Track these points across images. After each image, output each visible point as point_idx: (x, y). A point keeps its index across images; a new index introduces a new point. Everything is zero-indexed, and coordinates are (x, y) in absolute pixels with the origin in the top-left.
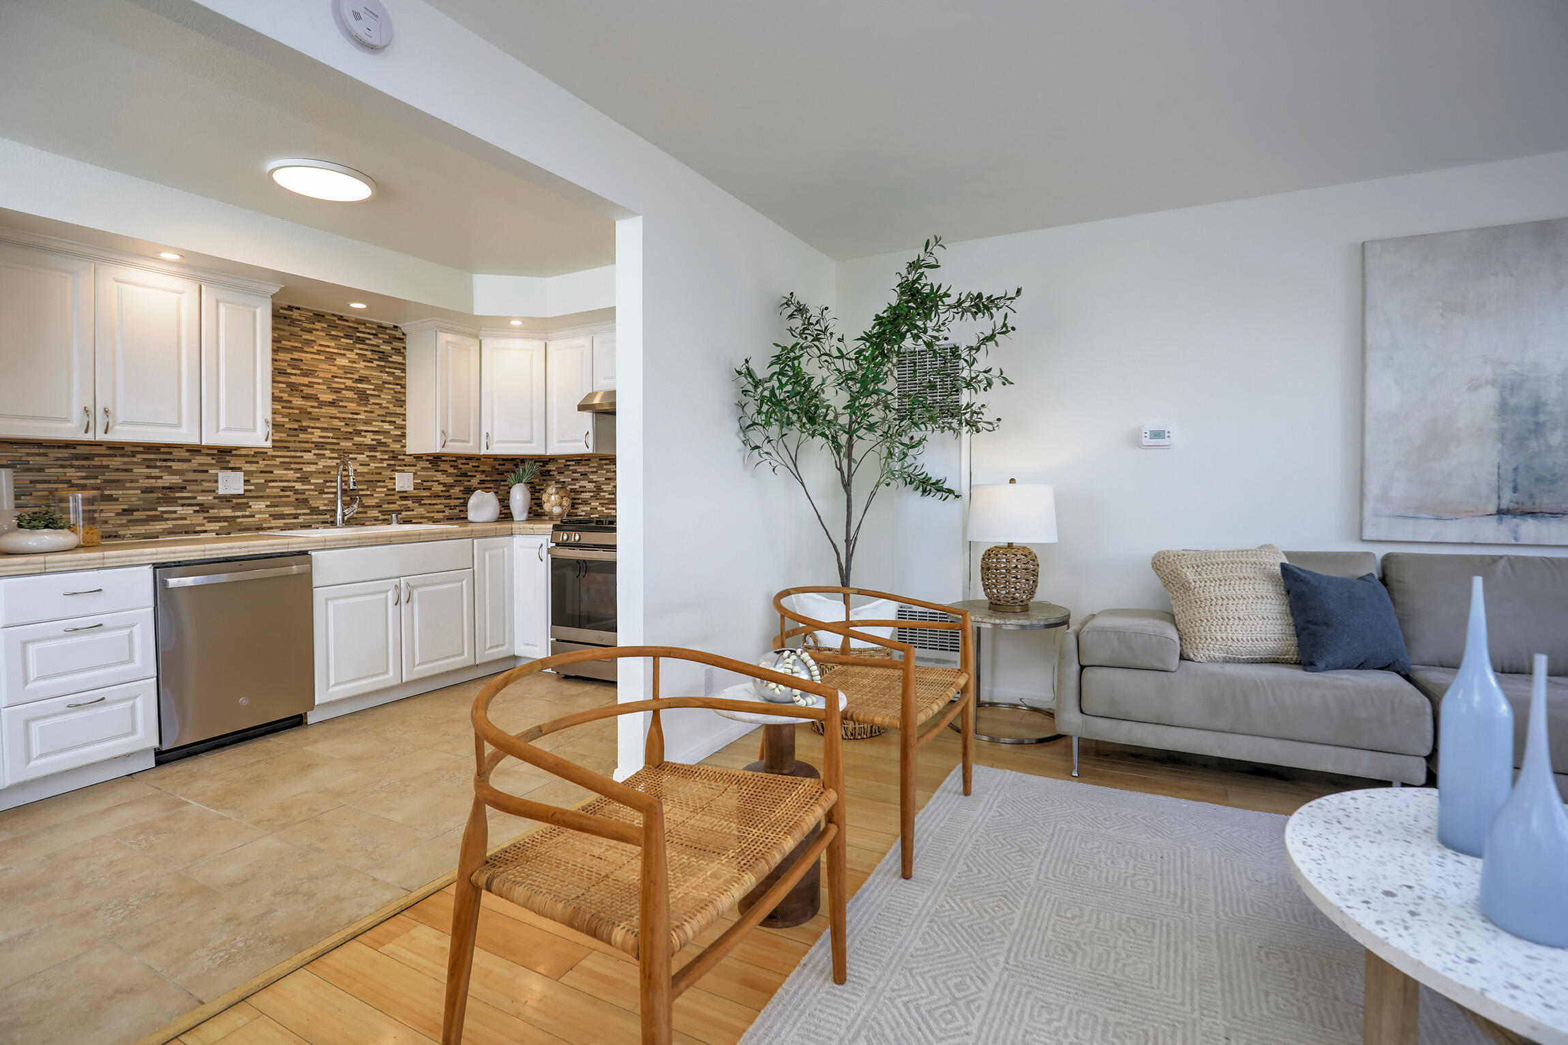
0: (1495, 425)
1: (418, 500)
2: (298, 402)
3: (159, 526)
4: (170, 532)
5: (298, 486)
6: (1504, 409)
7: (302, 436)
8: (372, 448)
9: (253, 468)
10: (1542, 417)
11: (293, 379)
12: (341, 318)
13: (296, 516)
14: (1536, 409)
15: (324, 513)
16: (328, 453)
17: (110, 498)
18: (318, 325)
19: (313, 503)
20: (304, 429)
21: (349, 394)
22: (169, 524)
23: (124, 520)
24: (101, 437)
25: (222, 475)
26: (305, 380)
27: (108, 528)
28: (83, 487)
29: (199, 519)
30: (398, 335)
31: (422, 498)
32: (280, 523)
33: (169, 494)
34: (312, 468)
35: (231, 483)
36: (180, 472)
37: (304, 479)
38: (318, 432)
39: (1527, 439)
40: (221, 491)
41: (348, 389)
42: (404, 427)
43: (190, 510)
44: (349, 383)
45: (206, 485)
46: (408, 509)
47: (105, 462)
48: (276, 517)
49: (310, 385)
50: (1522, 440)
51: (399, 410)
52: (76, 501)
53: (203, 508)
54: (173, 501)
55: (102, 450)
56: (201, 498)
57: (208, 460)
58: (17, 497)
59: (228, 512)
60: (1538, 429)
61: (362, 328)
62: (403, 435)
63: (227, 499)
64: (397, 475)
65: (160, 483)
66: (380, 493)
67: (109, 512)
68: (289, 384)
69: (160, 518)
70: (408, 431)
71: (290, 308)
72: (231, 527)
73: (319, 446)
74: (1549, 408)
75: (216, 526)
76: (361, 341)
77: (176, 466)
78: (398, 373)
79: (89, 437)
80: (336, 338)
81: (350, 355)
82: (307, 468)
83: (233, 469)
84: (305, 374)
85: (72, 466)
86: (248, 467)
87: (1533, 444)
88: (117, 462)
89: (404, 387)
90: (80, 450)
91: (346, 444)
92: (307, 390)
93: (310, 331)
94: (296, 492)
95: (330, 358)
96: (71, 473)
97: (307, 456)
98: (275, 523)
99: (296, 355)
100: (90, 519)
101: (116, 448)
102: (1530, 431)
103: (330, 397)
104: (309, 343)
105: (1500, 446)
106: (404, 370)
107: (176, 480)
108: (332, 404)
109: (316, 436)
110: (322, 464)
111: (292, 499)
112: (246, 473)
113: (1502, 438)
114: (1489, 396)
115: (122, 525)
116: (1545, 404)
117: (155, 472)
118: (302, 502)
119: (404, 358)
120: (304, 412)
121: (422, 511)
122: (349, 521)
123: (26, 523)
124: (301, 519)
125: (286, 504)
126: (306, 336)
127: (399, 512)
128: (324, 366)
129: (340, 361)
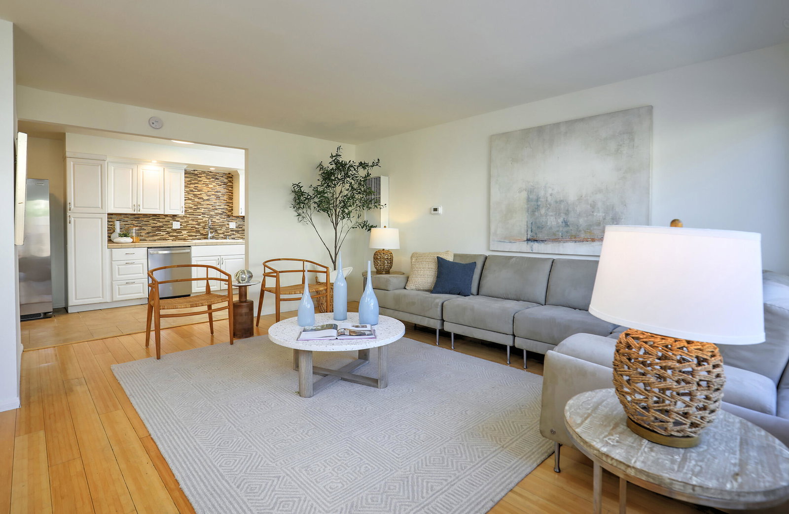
0: (526, 206)
1: (237, 232)
2: (197, 200)
3: (156, 238)
4: (158, 239)
5: (197, 226)
6: (528, 200)
7: (198, 211)
8: (221, 214)
9: (183, 221)
10: (539, 203)
11: (195, 193)
12: (211, 172)
14: (537, 200)
15: (205, 235)
16: (206, 216)
17: (144, 229)
18: (203, 175)
19: (202, 232)
20: (199, 208)
21: (213, 196)
22: (159, 237)
23: (147, 235)
24: (139, 213)
25: (174, 223)
26: (199, 193)
27: (143, 238)
28: (137, 226)
29: (167, 236)
30: (230, 176)
31: (239, 231)
32: (191, 238)
33: (159, 229)
34: (201, 221)
35: (176, 225)
36: (162, 222)
37: (199, 224)
39: (535, 211)
40: (174, 228)
42: (232, 207)
43: (165, 233)
44: (213, 193)
45: (169, 226)
46: (234, 234)
47: (143, 219)
48: (189, 236)
50: (533, 212)
51: (230, 201)
52: (134, 231)
53: (168, 233)
54: (160, 231)
55: (142, 216)
56: (168, 230)
57: (170, 218)
58: (121, 229)
59: (175, 234)
60: (538, 208)
61: (218, 175)
62: (232, 210)
63: (175, 230)
64: (230, 223)
65: (156, 225)
67: (143, 233)
68: (194, 194)
69: (156, 235)
71: (194, 171)
72: (176, 238)
73: (203, 214)
74: (541, 200)
75: (172, 238)
76: (217, 179)
77: (161, 220)
78: (230, 189)
79: (136, 213)
80: (209, 179)
81: (214, 184)
82: (199, 221)
83: (177, 221)
84: (199, 191)
85: (134, 220)
86: (181, 220)
87: (536, 213)
88: (145, 219)
89: (232, 193)
90: (136, 216)
92: (200, 196)
93: (201, 177)
94: (196, 228)
95: (207, 185)
96: (134, 222)
97: (200, 217)
98: (189, 238)
99: (196, 185)
100: (138, 235)
101: (145, 215)
102: (536, 208)
103: (206, 198)
105: (527, 214)
106: (232, 188)
107: (161, 224)
108: (208, 200)
109: (202, 210)
110: (204, 219)
111: (195, 230)
112: (181, 222)
113: (528, 211)
114: (524, 195)
115: (146, 237)
116: (540, 198)
117: (155, 222)
118: (198, 232)
119: (232, 184)
120: (199, 203)
121: (239, 235)
122: (213, 238)
123: (120, 236)
124: (197, 237)
125: (193, 232)
126: (199, 179)
127: (230, 235)
128: (205, 188)
129: (210, 186)
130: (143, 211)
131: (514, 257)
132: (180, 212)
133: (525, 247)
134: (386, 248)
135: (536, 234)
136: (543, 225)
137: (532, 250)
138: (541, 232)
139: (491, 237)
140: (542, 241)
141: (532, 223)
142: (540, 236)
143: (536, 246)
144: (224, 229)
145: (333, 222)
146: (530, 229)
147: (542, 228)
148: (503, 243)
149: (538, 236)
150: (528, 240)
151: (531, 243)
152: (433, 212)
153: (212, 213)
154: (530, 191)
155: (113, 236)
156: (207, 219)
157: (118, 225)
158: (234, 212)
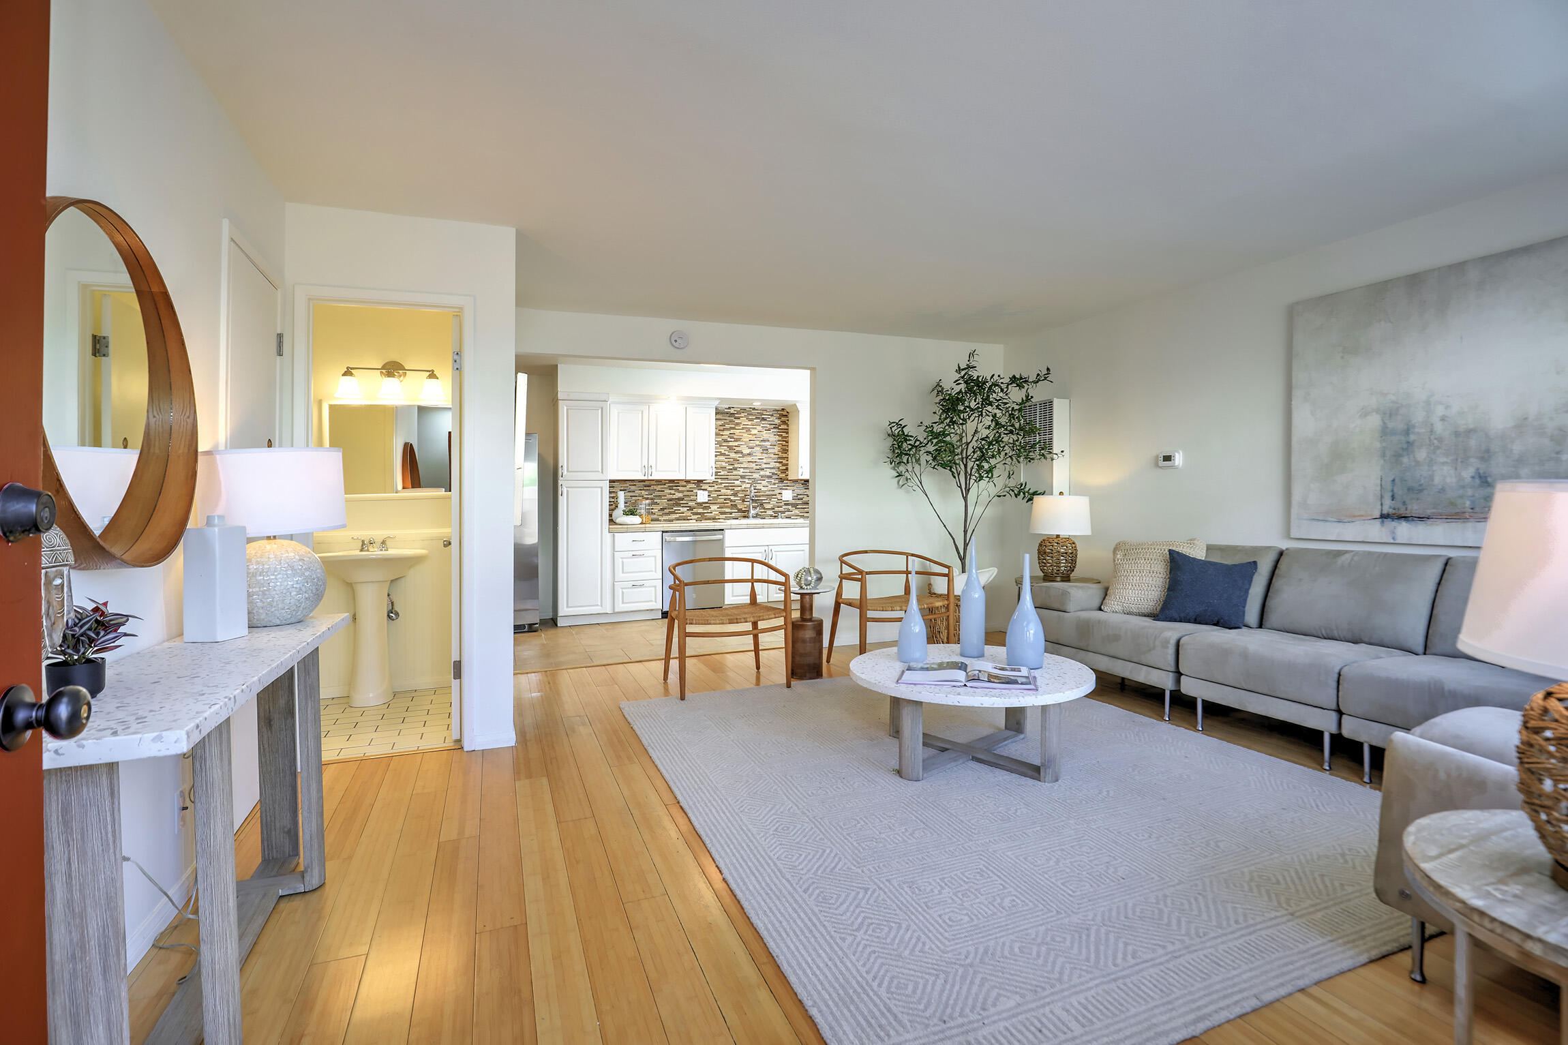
0: (1378, 445)
1: (795, 506)
2: (733, 455)
3: (674, 516)
4: (677, 519)
5: (732, 498)
6: (1385, 432)
7: (735, 473)
8: (769, 477)
9: (712, 489)
10: (1412, 437)
11: (731, 444)
12: (754, 409)
13: (731, 513)
14: (1407, 432)
15: (744, 512)
16: (746, 481)
17: (656, 503)
18: (743, 415)
19: (739, 507)
20: (735, 469)
21: (758, 448)
22: (678, 515)
23: (661, 513)
24: (650, 478)
25: (700, 493)
26: (736, 444)
27: (655, 516)
28: (647, 499)
29: (689, 513)
30: (785, 413)
31: (797, 504)
32: (724, 516)
33: (677, 502)
34: (739, 488)
35: (702, 497)
36: (682, 492)
37: (735, 495)
38: (742, 470)
39: (1401, 456)
40: (699, 501)
41: (757, 446)
42: (787, 465)
43: (686, 509)
44: (758, 443)
45: (692, 498)
46: (789, 511)
47: (655, 488)
48: (722, 513)
49: (738, 446)
50: (1397, 456)
51: (784, 455)
52: (643, 505)
53: (691, 508)
54: (679, 505)
55: (653, 483)
56: (691, 504)
57: (694, 486)
58: (625, 503)
59: (701, 511)
60: (1409, 447)
61: (764, 413)
62: (787, 469)
63: (700, 504)
64: (783, 492)
65: (674, 497)
67: (656, 509)
68: (728, 447)
69: (674, 513)
71: (729, 408)
72: (702, 517)
73: (742, 477)
74: (1416, 430)
75: (696, 517)
76: (764, 419)
77: (681, 489)
78: (784, 434)
79: (646, 478)
80: (752, 420)
81: (759, 428)
82: (736, 489)
83: (703, 490)
84: (736, 440)
85: (642, 490)
86: (710, 489)
87: (1405, 460)
88: (659, 488)
89: (787, 442)
90: (647, 483)
92: (737, 449)
93: (739, 418)
94: (731, 501)
95: (748, 430)
96: (643, 492)
97: (737, 483)
98: (721, 516)
99: (732, 431)
100: (649, 513)
101: (659, 482)
102: (1403, 449)
103: (746, 451)
104: (738, 424)
105: (1382, 461)
106: (787, 433)
107: (680, 495)
108: (749, 454)
109: (741, 472)
110: (744, 486)
111: (730, 505)
112: (709, 492)
113: (1383, 455)
114: (1374, 421)
115: (660, 516)
116: (1414, 427)
117: (673, 492)
118: (734, 506)
119: (788, 426)
120: (736, 460)
121: (797, 512)
122: (756, 516)
123: (625, 513)
124: (733, 515)
125: (727, 507)
126: (737, 421)
127: (784, 512)
128: (745, 435)
129: (754, 432)
130: (656, 477)
131: (1347, 552)
132: (708, 476)
133: (1377, 530)
134: (1064, 533)
135: (1404, 503)
136: (1421, 485)
137: (1393, 538)
138: (1418, 499)
139: (1294, 511)
140: (1421, 518)
141: (1394, 480)
142: (1415, 508)
143: (1404, 530)
144: (774, 501)
145: (960, 487)
146: (1390, 494)
147: (1421, 491)
148: (1322, 523)
149: (1409, 507)
150: (1384, 517)
151: (1390, 524)
152: (1162, 463)
153: (756, 476)
154: (1390, 413)
155: (615, 514)
156: (748, 486)
157: (621, 495)
158: (789, 472)
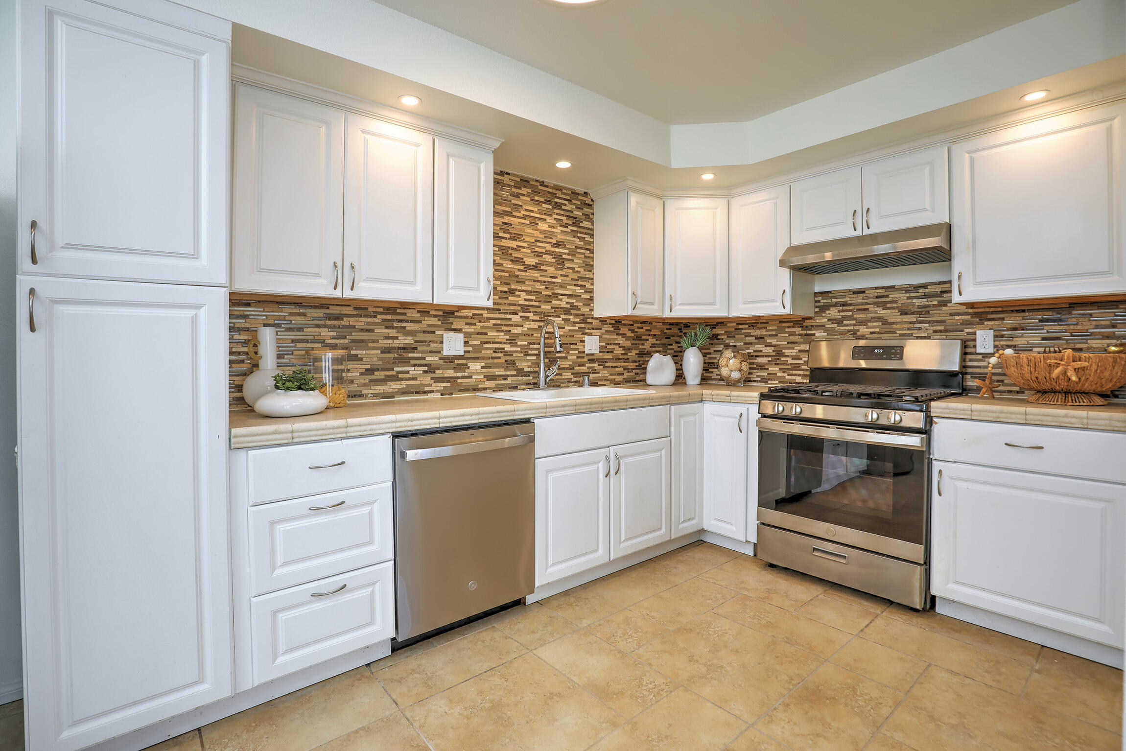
1: (602, 362)
3: (395, 386)
4: (404, 392)
5: (508, 348)
7: (511, 299)
8: (567, 312)
9: (471, 329)
11: (504, 242)
12: (542, 184)
13: (505, 378)
15: (527, 374)
16: (531, 315)
18: (524, 191)
19: (520, 365)
20: (512, 292)
21: (548, 258)
22: (402, 385)
23: (366, 379)
24: (348, 294)
25: (448, 336)
26: (513, 244)
27: (354, 387)
28: (334, 347)
29: (427, 379)
30: (588, 201)
31: (607, 361)
32: (492, 384)
33: (402, 355)
34: (519, 330)
35: (453, 344)
36: (412, 333)
37: (512, 342)
38: (523, 295)
40: (446, 352)
41: (548, 253)
42: (591, 291)
43: (419, 371)
44: (549, 247)
45: (433, 346)
46: (595, 372)
47: (353, 321)
48: (488, 378)
49: (517, 249)
51: (588, 275)
53: (431, 369)
54: (406, 361)
56: (429, 359)
57: (435, 321)
59: (450, 373)
61: (559, 194)
62: (591, 299)
63: (449, 360)
64: (586, 338)
65: (396, 343)
66: (573, 355)
67: (355, 371)
68: (501, 248)
69: (395, 378)
70: (595, 295)
71: (502, 173)
72: (453, 388)
73: (525, 308)
76: (558, 206)
77: (410, 326)
79: (337, 294)
82: (516, 330)
83: (456, 330)
84: (513, 238)
85: (325, 326)
86: (466, 329)
89: (591, 251)
91: (546, 307)
93: (517, 196)
94: (506, 354)
95: (534, 223)
96: (325, 332)
97: (516, 319)
98: (488, 384)
99: (507, 219)
101: (362, 307)
103: (531, 261)
104: (517, 207)
106: (592, 236)
107: (408, 340)
108: (535, 267)
109: (522, 298)
110: (527, 325)
111: (502, 360)
112: (468, 335)
115: (365, 385)
118: (510, 364)
119: (592, 224)
120: (513, 275)
121: (605, 373)
122: (553, 384)
123: (283, 384)
124: (509, 381)
125: (498, 366)
127: (587, 374)
130: (366, 291)
132: (483, 296)
155: (254, 384)
156: (535, 325)
157: (268, 338)
158: (596, 305)
